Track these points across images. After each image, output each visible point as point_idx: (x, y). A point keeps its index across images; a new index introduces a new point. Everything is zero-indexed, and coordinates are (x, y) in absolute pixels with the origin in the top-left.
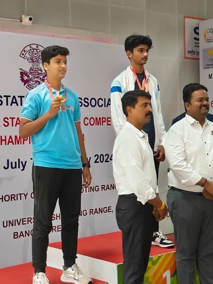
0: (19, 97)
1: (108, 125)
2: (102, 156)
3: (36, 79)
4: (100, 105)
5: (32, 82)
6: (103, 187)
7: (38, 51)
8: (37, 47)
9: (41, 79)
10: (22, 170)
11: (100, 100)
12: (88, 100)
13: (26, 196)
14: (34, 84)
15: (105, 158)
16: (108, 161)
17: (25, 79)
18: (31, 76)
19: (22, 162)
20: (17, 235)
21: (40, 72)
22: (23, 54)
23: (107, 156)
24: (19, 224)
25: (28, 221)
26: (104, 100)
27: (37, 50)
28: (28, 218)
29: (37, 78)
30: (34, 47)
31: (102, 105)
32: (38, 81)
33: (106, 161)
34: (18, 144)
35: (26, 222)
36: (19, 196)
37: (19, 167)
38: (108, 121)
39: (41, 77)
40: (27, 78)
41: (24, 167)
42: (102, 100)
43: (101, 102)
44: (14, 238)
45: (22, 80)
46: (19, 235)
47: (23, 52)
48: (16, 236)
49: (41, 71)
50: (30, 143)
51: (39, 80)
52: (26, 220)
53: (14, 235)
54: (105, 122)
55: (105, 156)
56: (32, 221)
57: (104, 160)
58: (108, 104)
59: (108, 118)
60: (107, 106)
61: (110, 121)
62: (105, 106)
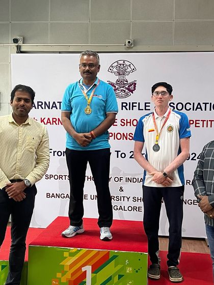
1: (196, 126)
3: (122, 88)
4: (188, 109)
5: (118, 91)
6: (188, 181)
7: (125, 65)
8: (124, 62)
9: (126, 88)
11: (188, 104)
12: (174, 104)
14: (120, 92)
15: (192, 157)
16: (195, 160)
18: (117, 86)
21: (125, 82)
22: (111, 69)
23: (194, 155)
26: (192, 104)
27: (123, 65)
29: (123, 87)
30: (121, 62)
31: (190, 109)
32: (124, 90)
33: (192, 159)
38: (196, 123)
39: (127, 86)
42: (190, 104)
43: (188, 107)
47: (111, 68)
49: (127, 81)
50: (114, 139)
54: (193, 124)
55: (192, 154)
56: (115, 199)
57: (191, 158)
58: (197, 108)
59: (196, 121)
60: (196, 110)
61: (199, 123)
62: (193, 110)
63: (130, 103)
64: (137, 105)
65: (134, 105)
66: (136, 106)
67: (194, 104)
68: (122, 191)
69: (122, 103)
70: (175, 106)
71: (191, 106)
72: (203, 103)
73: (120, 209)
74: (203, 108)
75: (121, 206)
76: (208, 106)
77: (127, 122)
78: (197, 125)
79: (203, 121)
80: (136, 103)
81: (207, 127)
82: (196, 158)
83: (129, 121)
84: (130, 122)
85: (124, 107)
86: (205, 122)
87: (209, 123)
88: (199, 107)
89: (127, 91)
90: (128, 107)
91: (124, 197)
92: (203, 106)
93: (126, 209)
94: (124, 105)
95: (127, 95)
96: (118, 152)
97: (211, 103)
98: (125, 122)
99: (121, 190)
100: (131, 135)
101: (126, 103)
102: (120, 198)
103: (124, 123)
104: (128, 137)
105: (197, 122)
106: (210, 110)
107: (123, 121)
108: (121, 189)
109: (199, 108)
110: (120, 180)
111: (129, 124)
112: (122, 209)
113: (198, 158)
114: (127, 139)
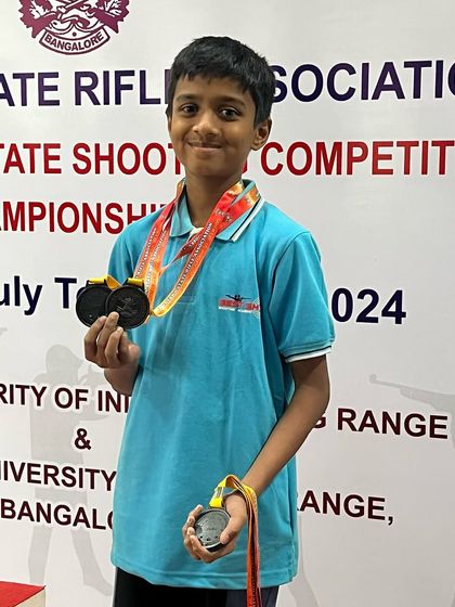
0: (15, 76)
1: (376, 171)
2: (342, 297)
3: (75, 12)
4: (341, 91)
5: (60, 25)
6: (346, 415)
9: (90, 10)
10: (28, 313)
11: (342, 73)
12: (283, 73)
13: (39, 396)
14: (68, 30)
15: (359, 306)
16: (375, 320)
17: (37, 16)
18: (55, 5)
19: (26, 287)
20: (11, 509)
23: (368, 299)
24: (18, 478)
25: (46, 475)
26: (359, 70)
28: (46, 467)
29: (78, 7)
31: (351, 91)
32: (81, 20)
33: (362, 318)
34: (14, 228)
35: (41, 477)
36: (17, 392)
37: (17, 303)
38: (377, 157)
39: (94, 3)
40: (42, 13)
41: (33, 303)
42: (351, 71)
43: (343, 82)
44: (4, 516)
45: (27, 19)
46: (17, 509)
48: (8, 513)
50: (52, 229)
51: (83, 15)
52: (41, 470)
53: (4, 508)
55: (361, 296)
56: (60, 477)
57: (356, 313)
58: (381, 87)
59: (376, 145)
60: (376, 96)
61: (389, 157)
62: (365, 96)
63: (106, 74)
64: (135, 81)
65: (124, 80)
66: (130, 87)
67: (366, 67)
68: (87, 445)
69: (79, 75)
70: (287, 81)
71: (355, 81)
72: (407, 65)
73: (77, 520)
74: (407, 88)
75: (81, 510)
76: (429, 75)
77: (99, 158)
78: (382, 165)
79: (407, 145)
80: (131, 73)
81: (424, 171)
82: (376, 312)
83: (104, 152)
84: (110, 158)
85: (84, 95)
86: (416, 152)
87: (434, 152)
88: (388, 81)
89: (93, 21)
90: (99, 92)
91: (93, 472)
92: (406, 77)
93: (102, 520)
94: (86, 82)
95: (96, 41)
96: (66, 282)
97: (440, 64)
98: (91, 156)
99: (82, 441)
100: (114, 211)
101: (93, 76)
102: (77, 476)
103: (87, 160)
104: (105, 219)
105: (382, 151)
106: (439, 94)
107: (81, 151)
108: (81, 437)
109: (389, 88)
110: (78, 399)
111: (104, 165)
112: (85, 521)
113: (386, 313)
114: (98, 230)
